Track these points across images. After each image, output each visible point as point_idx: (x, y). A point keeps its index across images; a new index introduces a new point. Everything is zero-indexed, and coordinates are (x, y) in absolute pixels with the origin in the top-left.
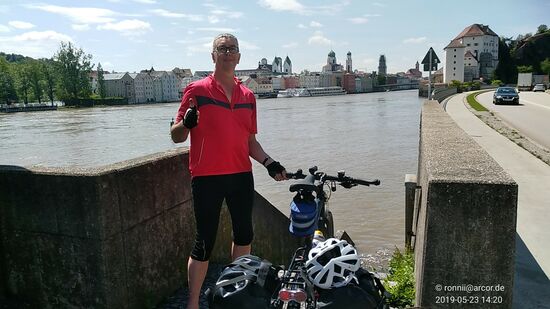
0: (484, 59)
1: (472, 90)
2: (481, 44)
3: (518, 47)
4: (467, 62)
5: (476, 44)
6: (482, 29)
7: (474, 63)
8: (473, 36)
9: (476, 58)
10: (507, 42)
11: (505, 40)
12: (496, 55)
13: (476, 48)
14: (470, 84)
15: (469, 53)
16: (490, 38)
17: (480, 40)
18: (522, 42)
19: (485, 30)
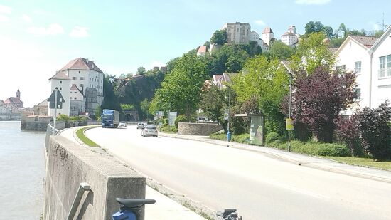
0: (89, 94)
1: (80, 125)
2: (87, 79)
3: (121, 85)
4: (74, 95)
5: (82, 79)
6: (86, 63)
7: (80, 97)
8: (80, 70)
9: (82, 92)
10: (111, 80)
11: (109, 77)
12: (101, 91)
13: (82, 82)
14: (78, 119)
15: (74, 87)
16: (95, 74)
17: (86, 74)
18: (125, 82)
19: (90, 65)
